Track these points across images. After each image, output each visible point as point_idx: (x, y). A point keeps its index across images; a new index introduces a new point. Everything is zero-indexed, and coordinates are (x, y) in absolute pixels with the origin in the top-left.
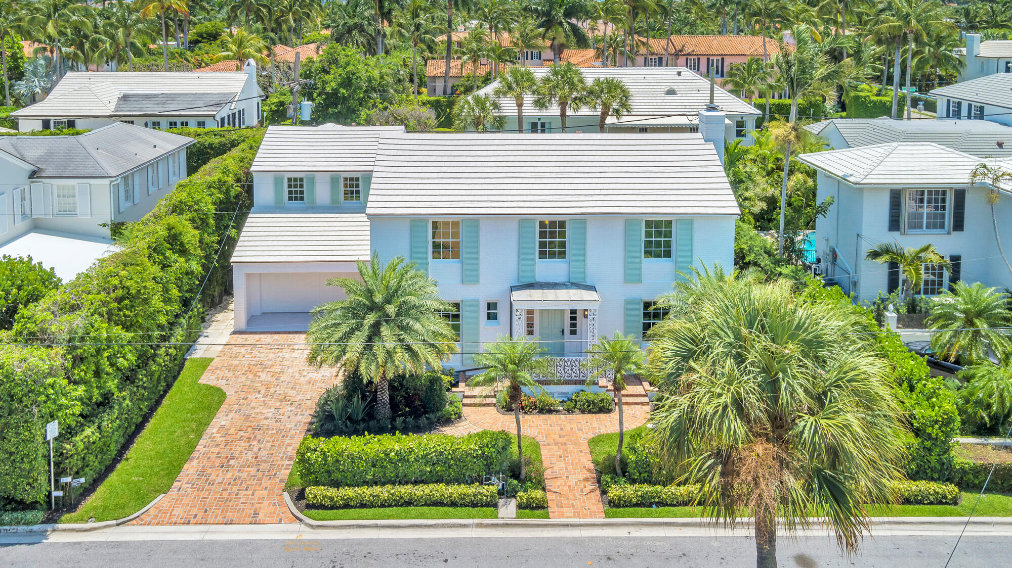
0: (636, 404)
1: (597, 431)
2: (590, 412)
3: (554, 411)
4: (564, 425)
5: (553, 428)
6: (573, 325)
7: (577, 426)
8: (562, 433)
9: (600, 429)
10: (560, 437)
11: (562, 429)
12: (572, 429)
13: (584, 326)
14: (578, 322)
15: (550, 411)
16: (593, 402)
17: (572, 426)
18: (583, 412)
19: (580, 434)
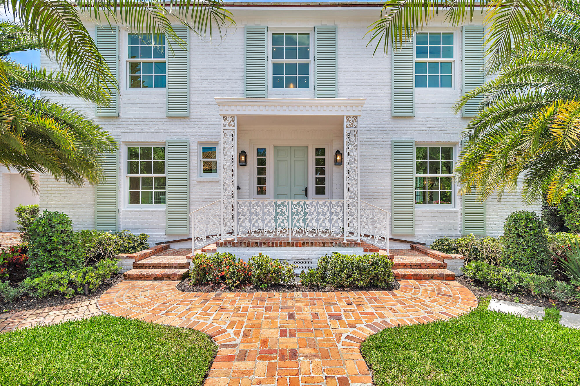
0: (432, 277)
1: (379, 320)
2: (353, 287)
3: (283, 286)
4: (299, 309)
5: (271, 314)
6: (320, 181)
7: (328, 310)
8: (291, 325)
9: (382, 316)
10: (283, 333)
11: (291, 316)
12: (315, 316)
13: (336, 181)
14: (327, 176)
15: (275, 287)
16: (358, 267)
17: (316, 310)
18: (341, 287)
19: (335, 327)
